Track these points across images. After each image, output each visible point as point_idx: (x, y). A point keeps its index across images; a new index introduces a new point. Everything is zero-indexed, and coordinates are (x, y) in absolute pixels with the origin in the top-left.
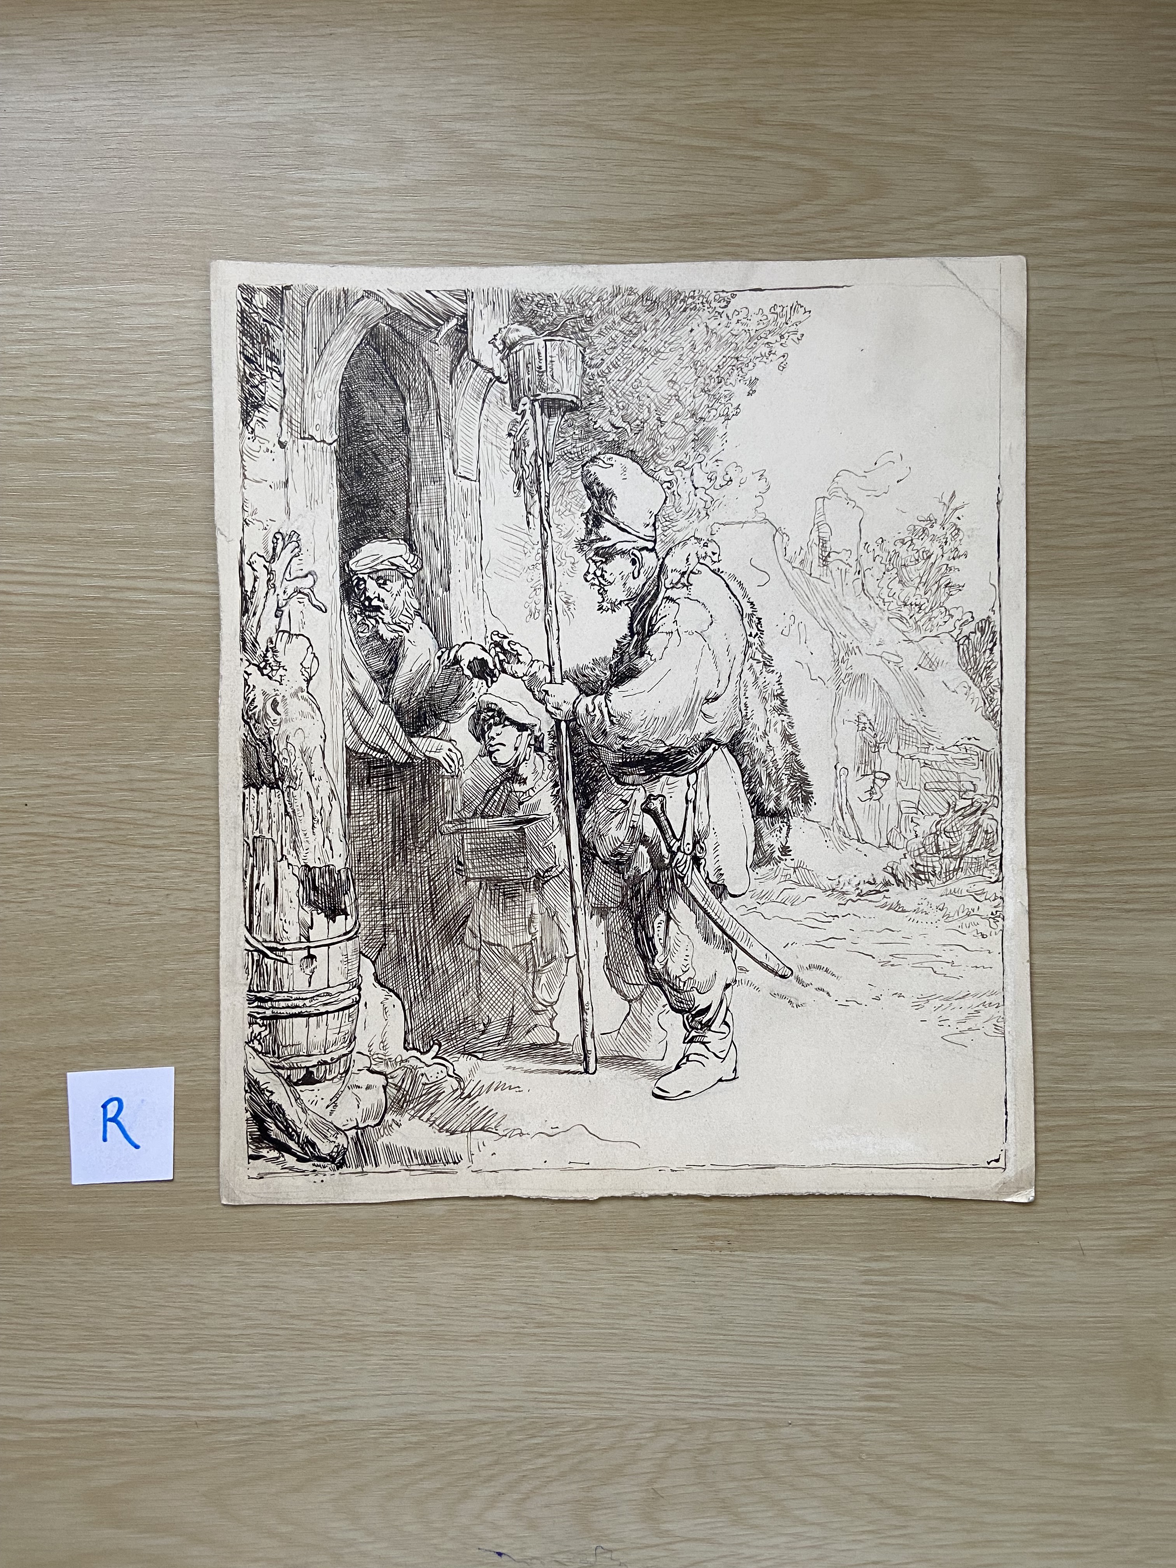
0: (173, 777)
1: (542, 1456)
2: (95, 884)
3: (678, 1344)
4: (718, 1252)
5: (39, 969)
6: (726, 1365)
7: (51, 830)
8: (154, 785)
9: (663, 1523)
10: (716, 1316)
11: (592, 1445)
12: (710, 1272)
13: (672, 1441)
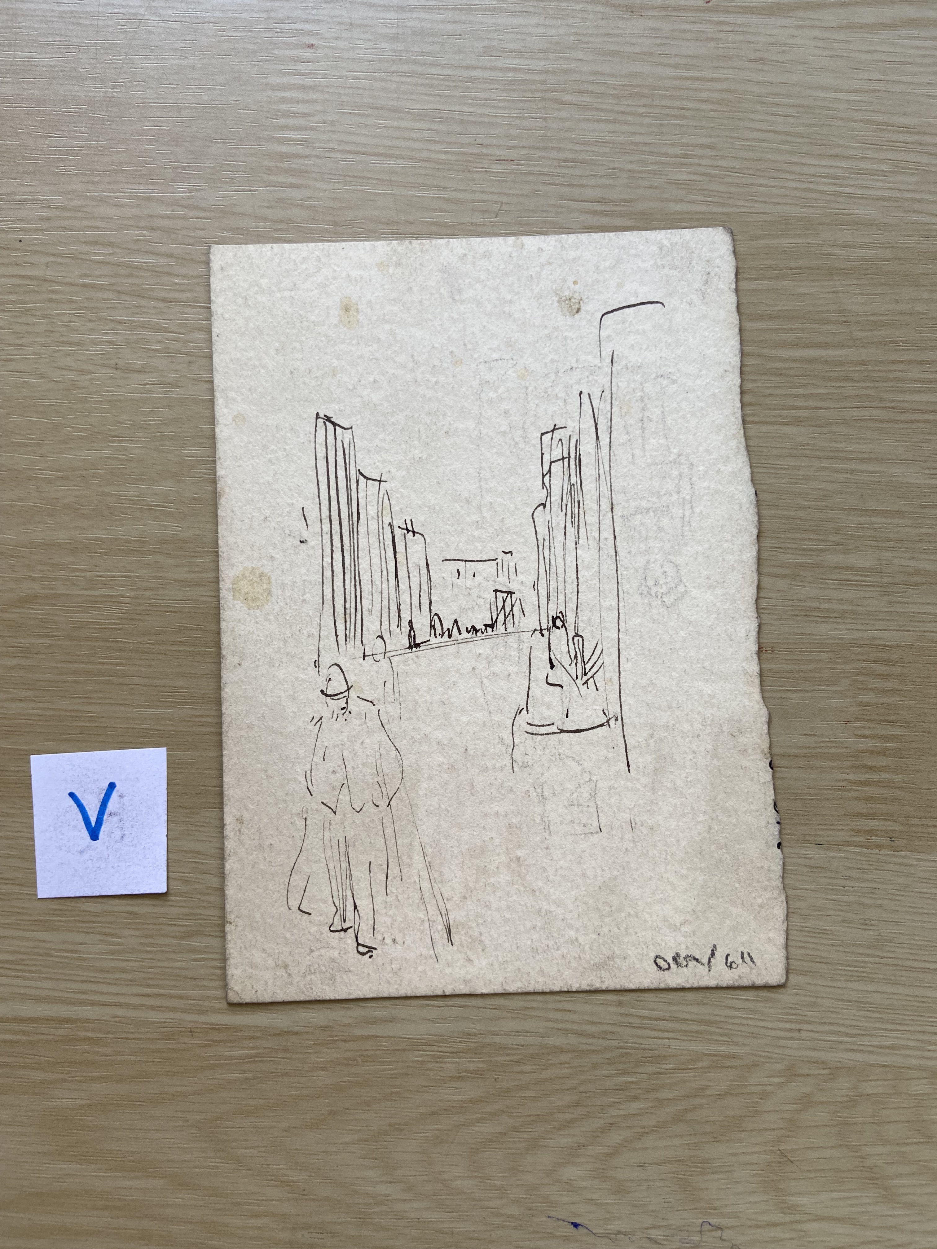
0: (202, 214)
1: (636, 1098)
2: (100, 343)
3: (819, 965)
4: (877, 851)
5: (26, 445)
6: (883, 995)
7: (50, 274)
8: (180, 224)
9: (790, 1195)
10: (871, 933)
11: (705, 1088)
12: (866, 876)
13: (807, 1090)
